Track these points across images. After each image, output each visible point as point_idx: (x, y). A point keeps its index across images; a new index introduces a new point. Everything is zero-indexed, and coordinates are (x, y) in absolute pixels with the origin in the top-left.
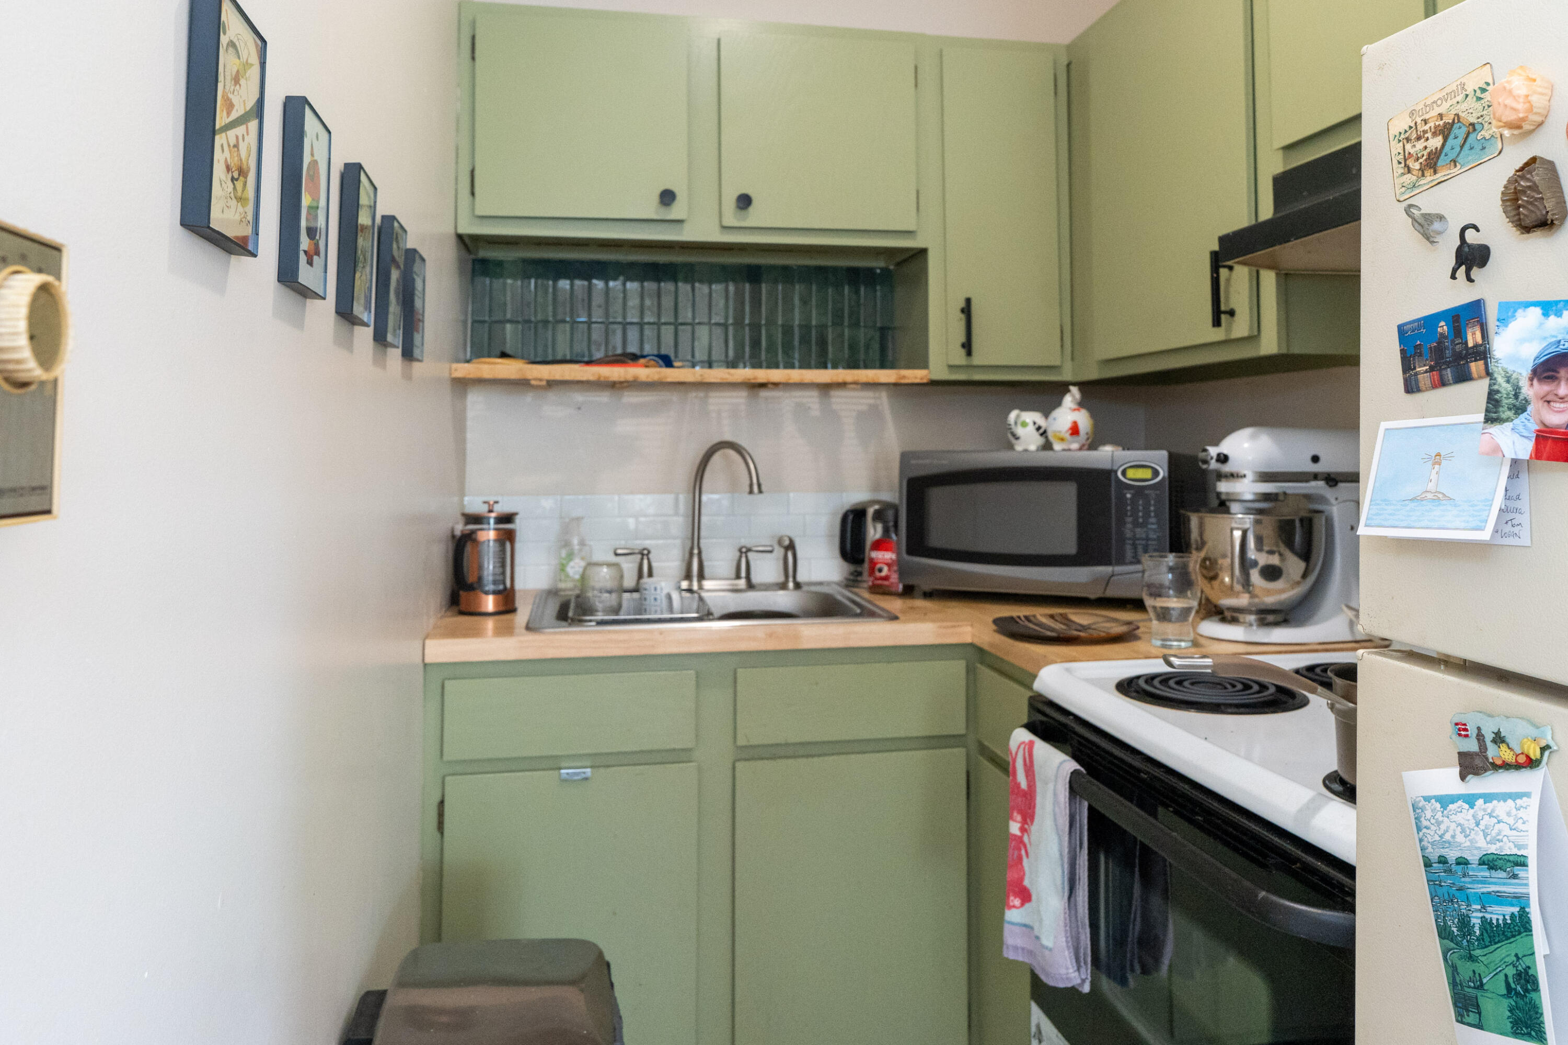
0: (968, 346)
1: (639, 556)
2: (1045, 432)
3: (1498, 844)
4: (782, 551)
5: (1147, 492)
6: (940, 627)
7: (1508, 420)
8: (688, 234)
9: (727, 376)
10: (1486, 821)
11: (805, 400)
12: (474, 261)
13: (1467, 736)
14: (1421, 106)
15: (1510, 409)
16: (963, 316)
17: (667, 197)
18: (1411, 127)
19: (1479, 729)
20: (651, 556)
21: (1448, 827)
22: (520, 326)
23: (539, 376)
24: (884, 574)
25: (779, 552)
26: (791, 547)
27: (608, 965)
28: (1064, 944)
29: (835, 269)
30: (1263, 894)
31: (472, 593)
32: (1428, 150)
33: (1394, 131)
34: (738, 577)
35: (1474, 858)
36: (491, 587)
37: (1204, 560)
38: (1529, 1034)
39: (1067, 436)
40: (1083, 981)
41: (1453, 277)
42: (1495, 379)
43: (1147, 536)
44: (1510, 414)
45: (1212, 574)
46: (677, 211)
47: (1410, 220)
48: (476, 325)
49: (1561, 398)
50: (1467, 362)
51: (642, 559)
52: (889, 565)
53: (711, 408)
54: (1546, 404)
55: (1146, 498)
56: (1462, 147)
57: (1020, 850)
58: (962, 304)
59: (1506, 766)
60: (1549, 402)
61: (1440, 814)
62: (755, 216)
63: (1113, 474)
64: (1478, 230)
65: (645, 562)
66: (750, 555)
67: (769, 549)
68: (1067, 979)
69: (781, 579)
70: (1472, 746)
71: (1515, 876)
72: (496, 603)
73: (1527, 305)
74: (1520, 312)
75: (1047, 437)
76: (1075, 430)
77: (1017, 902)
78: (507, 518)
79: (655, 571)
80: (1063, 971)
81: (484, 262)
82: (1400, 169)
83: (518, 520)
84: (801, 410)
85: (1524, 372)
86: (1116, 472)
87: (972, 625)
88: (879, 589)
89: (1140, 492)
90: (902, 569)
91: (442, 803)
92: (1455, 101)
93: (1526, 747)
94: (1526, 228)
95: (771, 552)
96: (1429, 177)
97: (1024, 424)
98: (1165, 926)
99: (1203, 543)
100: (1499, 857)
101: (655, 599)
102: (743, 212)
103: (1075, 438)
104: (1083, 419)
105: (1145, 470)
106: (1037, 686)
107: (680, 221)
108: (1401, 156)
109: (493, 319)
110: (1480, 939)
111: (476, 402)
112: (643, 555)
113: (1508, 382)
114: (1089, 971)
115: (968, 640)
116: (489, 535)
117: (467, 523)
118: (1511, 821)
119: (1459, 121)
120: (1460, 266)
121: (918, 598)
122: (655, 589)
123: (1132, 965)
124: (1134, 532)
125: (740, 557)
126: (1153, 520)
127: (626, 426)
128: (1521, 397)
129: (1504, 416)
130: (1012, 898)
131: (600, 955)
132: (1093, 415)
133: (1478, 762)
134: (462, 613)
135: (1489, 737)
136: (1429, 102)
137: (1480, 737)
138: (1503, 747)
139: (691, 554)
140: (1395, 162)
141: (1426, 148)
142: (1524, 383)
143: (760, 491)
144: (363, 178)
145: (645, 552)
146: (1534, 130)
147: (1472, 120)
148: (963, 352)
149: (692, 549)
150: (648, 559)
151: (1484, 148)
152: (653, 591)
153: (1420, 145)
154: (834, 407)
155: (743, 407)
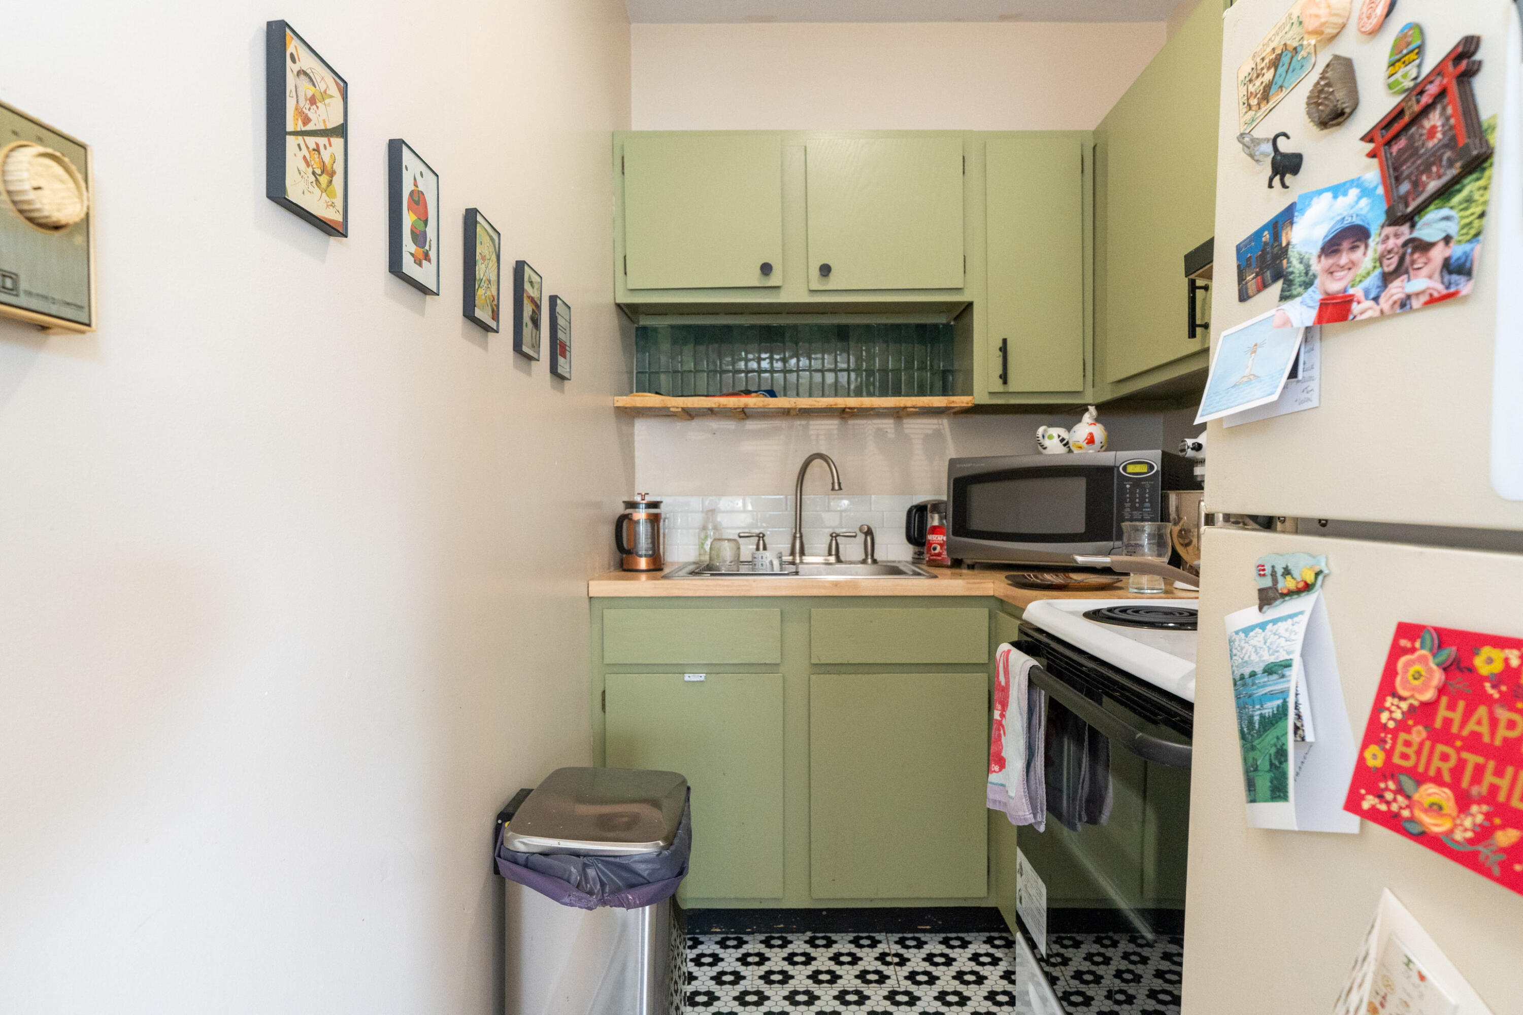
0: (1004, 377)
1: (757, 538)
2: (1067, 443)
3: (1277, 654)
4: (863, 536)
5: (1143, 483)
6: (968, 583)
7: (1299, 295)
8: (784, 297)
9: (814, 403)
10: (1273, 638)
11: (884, 426)
12: (637, 329)
13: (1264, 575)
14: (1261, 46)
15: (1300, 286)
16: (1001, 354)
17: (766, 269)
18: (1253, 69)
19: (1273, 567)
20: (765, 538)
21: (1247, 650)
22: (670, 375)
23: (676, 405)
24: (937, 551)
25: (861, 537)
26: (869, 532)
27: (689, 788)
28: (1022, 794)
29: (907, 326)
30: (1139, 735)
31: (630, 556)
32: (1264, 85)
33: (1241, 77)
34: (830, 554)
35: (1259, 669)
36: (643, 552)
37: (1181, 531)
38: (1279, 796)
39: (1084, 444)
40: (1040, 823)
41: (1270, 186)
42: (1291, 263)
43: (1142, 517)
44: (1300, 290)
45: (1187, 541)
46: (773, 281)
47: (1241, 146)
48: (639, 375)
49: (1342, 267)
50: (1281, 261)
51: (759, 540)
52: (941, 545)
53: (811, 432)
54: (1329, 275)
55: (1143, 489)
56: (1287, 72)
57: (999, 730)
58: (1000, 345)
59: (1291, 593)
60: (1332, 273)
61: (1243, 641)
62: (834, 282)
63: (1116, 469)
64: (1288, 137)
65: (761, 542)
66: (838, 538)
67: (854, 534)
68: (1024, 819)
69: (863, 557)
70: (1267, 582)
71: (1283, 676)
72: (648, 564)
73: (1320, 192)
74: (1315, 200)
75: (1069, 447)
76: (1091, 440)
77: (997, 768)
78: (655, 505)
79: (768, 546)
80: (1021, 813)
81: (645, 328)
82: (1244, 109)
83: (662, 505)
84: (880, 433)
85: (1315, 250)
86: (1118, 467)
87: (994, 583)
88: (935, 563)
89: (1137, 482)
90: (950, 547)
91: (604, 692)
92: (1284, 32)
93: (1304, 574)
94: (1324, 124)
95: (855, 537)
96: (1265, 108)
97: (1051, 437)
98: (1106, 787)
99: (1180, 519)
100: (1275, 664)
101: (762, 565)
102: (825, 278)
103: (1091, 446)
104: (1099, 432)
105: (1142, 465)
106: (1026, 616)
107: (778, 288)
108: (1246, 98)
109: (652, 370)
110: (1259, 731)
111: (642, 429)
112: (759, 537)
113: (1301, 263)
114: (1045, 816)
115: (991, 593)
116: (641, 515)
117: (626, 508)
118: (1287, 635)
119: (1286, 49)
120: (1275, 175)
121: (965, 569)
122: (762, 557)
123: (1080, 815)
124: (1131, 514)
125: (832, 540)
126: (1148, 505)
127: (748, 446)
128: (1311, 273)
129: (1295, 292)
130: (993, 765)
131: (684, 781)
132: (1107, 428)
133: (1271, 594)
134: (625, 570)
135: (1280, 571)
136: (1266, 41)
137: (1274, 574)
138: (1289, 578)
139: (795, 537)
140: (1241, 103)
141: (1262, 83)
142: (1314, 262)
143: (840, 489)
144: (479, 218)
145: (761, 535)
146: (1338, 33)
147: (1295, 44)
148: (1001, 381)
149: (795, 533)
150: (763, 540)
151: (1302, 66)
152: (760, 559)
153: (1258, 83)
154: (907, 431)
155: (835, 432)
